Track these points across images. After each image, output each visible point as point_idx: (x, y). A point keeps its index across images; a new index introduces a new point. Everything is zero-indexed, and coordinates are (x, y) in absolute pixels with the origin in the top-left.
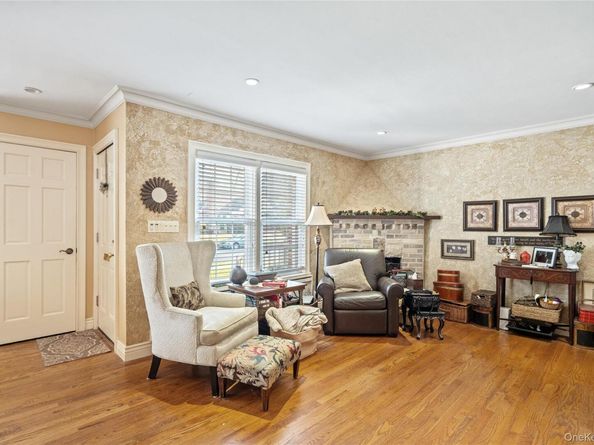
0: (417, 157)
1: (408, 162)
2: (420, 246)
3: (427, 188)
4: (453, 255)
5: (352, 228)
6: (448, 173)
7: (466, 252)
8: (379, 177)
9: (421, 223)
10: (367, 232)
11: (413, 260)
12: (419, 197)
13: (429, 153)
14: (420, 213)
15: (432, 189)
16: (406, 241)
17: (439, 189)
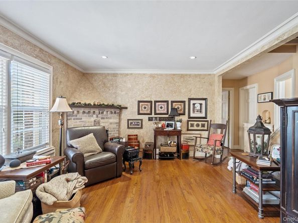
0: (115, 75)
1: (110, 77)
2: (117, 123)
3: (120, 92)
4: (134, 127)
5: (81, 114)
6: (130, 86)
7: (139, 125)
8: (92, 84)
9: (118, 111)
10: (90, 116)
11: (114, 131)
12: (116, 97)
13: (121, 74)
14: (118, 105)
15: (122, 93)
16: (111, 121)
17: (126, 94)
